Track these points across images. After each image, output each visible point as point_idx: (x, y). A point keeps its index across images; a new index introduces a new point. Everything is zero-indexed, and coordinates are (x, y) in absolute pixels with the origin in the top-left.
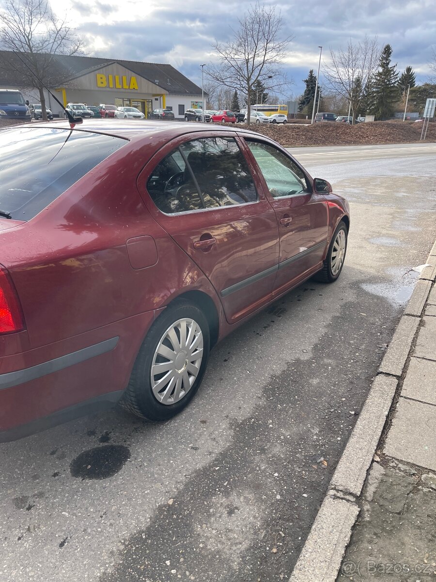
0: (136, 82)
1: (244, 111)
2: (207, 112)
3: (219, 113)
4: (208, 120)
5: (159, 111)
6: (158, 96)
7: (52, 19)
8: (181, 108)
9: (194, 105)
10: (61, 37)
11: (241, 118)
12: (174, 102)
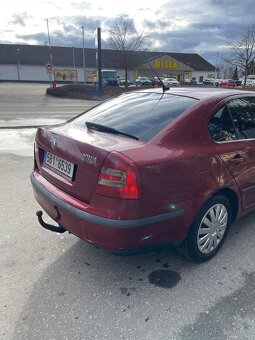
0: (176, 64)
1: (242, 80)
2: (217, 81)
3: (224, 81)
4: (217, 85)
5: (187, 80)
6: (187, 72)
7: (136, 31)
8: (201, 78)
9: (209, 76)
10: (139, 41)
11: (239, 83)
12: (197, 75)
